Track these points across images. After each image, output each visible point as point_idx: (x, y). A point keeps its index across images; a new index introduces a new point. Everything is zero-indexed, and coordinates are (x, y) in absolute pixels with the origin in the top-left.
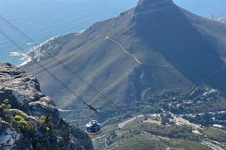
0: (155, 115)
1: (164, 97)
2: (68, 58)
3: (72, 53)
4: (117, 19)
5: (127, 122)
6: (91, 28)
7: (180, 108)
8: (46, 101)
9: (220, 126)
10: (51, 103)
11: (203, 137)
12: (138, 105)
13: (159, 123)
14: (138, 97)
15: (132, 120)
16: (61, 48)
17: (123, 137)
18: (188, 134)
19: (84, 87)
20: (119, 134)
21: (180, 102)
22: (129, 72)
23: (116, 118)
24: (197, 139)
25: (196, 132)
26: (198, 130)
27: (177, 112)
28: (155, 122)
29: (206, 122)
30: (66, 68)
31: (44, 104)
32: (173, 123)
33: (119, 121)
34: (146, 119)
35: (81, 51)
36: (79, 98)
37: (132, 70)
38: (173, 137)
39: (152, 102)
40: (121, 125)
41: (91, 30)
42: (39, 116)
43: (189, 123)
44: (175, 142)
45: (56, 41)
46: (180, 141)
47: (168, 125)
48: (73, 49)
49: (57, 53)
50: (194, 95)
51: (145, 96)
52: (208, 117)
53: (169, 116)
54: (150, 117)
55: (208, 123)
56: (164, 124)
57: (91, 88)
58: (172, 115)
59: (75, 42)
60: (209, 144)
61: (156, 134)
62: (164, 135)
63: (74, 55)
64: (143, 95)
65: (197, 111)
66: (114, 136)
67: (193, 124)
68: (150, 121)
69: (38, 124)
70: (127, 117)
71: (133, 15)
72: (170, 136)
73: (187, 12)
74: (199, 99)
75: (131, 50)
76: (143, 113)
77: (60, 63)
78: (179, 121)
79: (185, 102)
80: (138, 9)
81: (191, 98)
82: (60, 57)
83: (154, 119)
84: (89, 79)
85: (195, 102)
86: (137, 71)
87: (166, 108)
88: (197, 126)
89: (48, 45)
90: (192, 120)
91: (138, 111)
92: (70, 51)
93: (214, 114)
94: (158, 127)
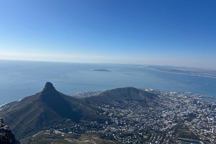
0: (48, 131)
1: (51, 123)
2: (13, 111)
3: (15, 109)
4: (35, 95)
5: (36, 135)
6: (24, 99)
7: (57, 127)
8: (6, 127)
9: (71, 132)
10: (8, 128)
11: (65, 137)
12: (41, 127)
13: (49, 134)
14: (41, 124)
15: (39, 133)
16: (10, 107)
17: (34, 141)
18: (60, 136)
19: (19, 122)
20: (33, 140)
21: (57, 125)
22: (39, 115)
23: (32, 133)
24: (63, 138)
25: (63, 135)
26: (64, 135)
27: (56, 129)
28: (48, 133)
29: (66, 131)
30: (11, 115)
31: (5, 128)
32: (55, 133)
33: (33, 134)
34: (44, 133)
35: (19, 108)
36: (17, 126)
37: (39, 114)
38: (55, 138)
39: (47, 126)
40: (33, 136)
41: (24, 100)
42: (3, 133)
43: (60, 132)
44: (55, 140)
45: (8, 104)
46: (57, 139)
47: (52, 134)
48: (16, 107)
49: (8, 109)
50: (63, 122)
51: (44, 124)
52: (67, 129)
53: (53, 131)
54: (46, 132)
55: (67, 132)
56: (51, 134)
57: (22, 122)
58: (54, 130)
59: (16, 105)
60: (67, 139)
61: (48, 138)
62: (51, 138)
63: (16, 109)
64: (43, 123)
65: (63, 128)
66: (31, 140)
67: (62, 133)
68: (46, 133)
69: (3, 136)
70: (36, 133)
71: (41, 94)
72: (53, 138)
73: (61, 93)
74: (64, 123)
75: (40, 107)
76: (43, 130)
77: (9, 113)
78: (57, 132)
79: (59, 125)
80: (43, 92)
81: (61, 123)
82: (8, 111)
83: (48, 132)
84: (21, 119)
85: (63, 124)
86: (42, 114)
87: (52, 128)
88: (63, 133)
89: (4, 106)
90: (61, 131)
91: (41, 130)
92: (14, 108)
93: (69, 128)
94: (49, 135)
